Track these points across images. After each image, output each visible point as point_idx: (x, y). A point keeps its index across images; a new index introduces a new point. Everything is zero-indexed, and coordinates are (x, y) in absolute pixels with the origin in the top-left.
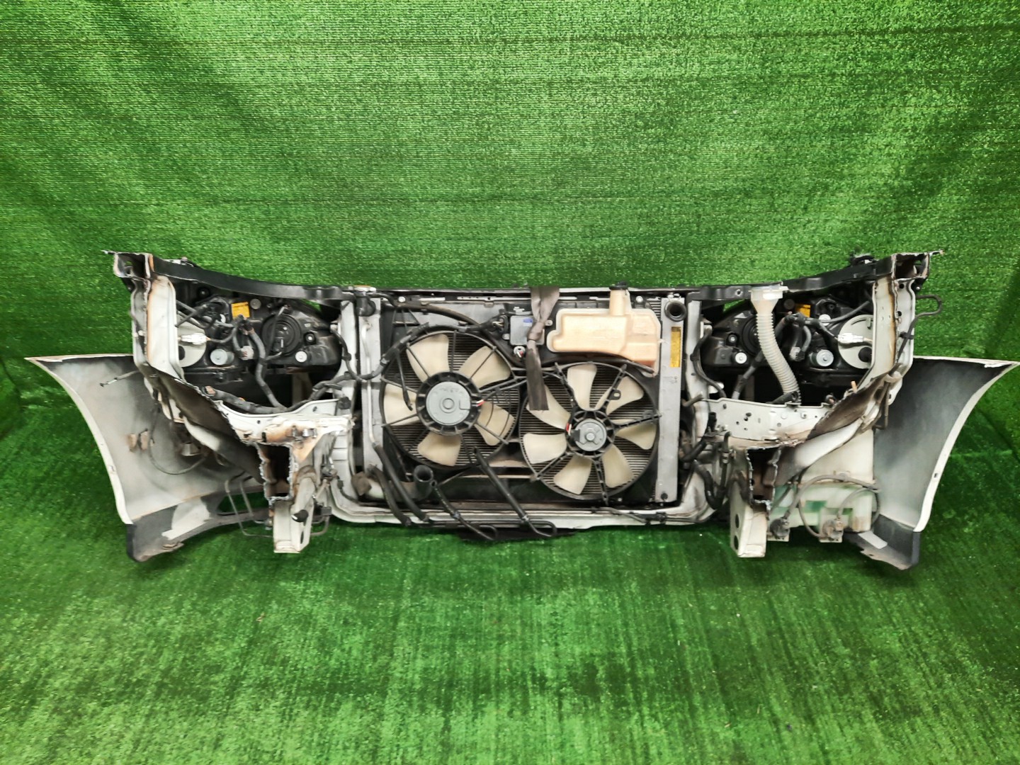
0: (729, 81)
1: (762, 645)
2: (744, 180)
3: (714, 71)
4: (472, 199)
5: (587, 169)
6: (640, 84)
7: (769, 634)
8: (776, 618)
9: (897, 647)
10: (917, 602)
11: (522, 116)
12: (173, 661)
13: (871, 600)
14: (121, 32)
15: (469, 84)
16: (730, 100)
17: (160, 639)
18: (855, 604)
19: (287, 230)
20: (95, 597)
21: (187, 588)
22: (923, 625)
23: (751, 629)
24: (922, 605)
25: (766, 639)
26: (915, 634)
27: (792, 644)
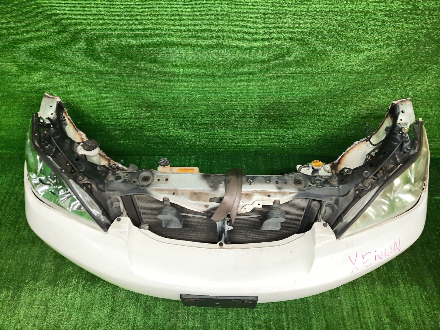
0: (383, 13)
1: (348, 316)
2: (377, 66)
3: (374, 7)
4: (213, 75)
5: (283, 60)
6: (324, 14)
7: (352, 308)
8: (356, 300)
9: (411, 318)
10: (424, 292)
11: (245, 32)
12: (77, 320)
13: (402, 289)
15: (212, 14)
16: (380, 23)
17: (70, 306)
18: (394, 291)
19: (105, 87)
20: (37, 281)
21: (79, 276)
22: (425, 305)
23: (344, 306)
24: (425, 293)
25: (350, 313)
26: (421, 311)
27: (362, 315)
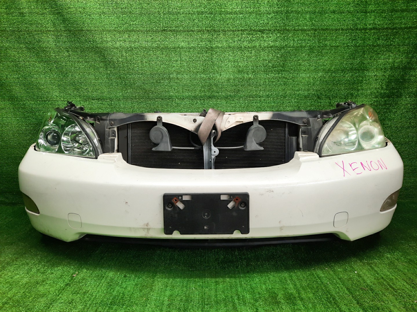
0: (306, 48)
3: (299, 44)
6: (269, 48)
14: (62, 27)
